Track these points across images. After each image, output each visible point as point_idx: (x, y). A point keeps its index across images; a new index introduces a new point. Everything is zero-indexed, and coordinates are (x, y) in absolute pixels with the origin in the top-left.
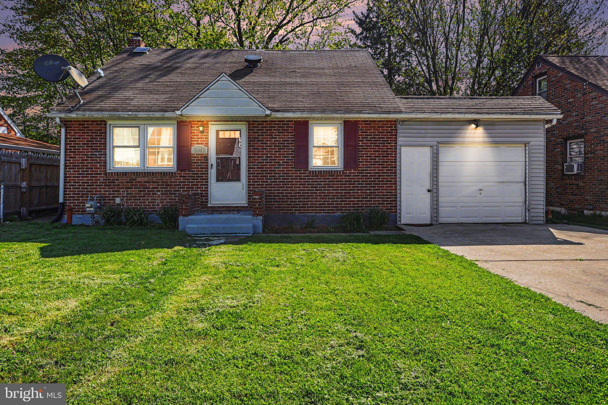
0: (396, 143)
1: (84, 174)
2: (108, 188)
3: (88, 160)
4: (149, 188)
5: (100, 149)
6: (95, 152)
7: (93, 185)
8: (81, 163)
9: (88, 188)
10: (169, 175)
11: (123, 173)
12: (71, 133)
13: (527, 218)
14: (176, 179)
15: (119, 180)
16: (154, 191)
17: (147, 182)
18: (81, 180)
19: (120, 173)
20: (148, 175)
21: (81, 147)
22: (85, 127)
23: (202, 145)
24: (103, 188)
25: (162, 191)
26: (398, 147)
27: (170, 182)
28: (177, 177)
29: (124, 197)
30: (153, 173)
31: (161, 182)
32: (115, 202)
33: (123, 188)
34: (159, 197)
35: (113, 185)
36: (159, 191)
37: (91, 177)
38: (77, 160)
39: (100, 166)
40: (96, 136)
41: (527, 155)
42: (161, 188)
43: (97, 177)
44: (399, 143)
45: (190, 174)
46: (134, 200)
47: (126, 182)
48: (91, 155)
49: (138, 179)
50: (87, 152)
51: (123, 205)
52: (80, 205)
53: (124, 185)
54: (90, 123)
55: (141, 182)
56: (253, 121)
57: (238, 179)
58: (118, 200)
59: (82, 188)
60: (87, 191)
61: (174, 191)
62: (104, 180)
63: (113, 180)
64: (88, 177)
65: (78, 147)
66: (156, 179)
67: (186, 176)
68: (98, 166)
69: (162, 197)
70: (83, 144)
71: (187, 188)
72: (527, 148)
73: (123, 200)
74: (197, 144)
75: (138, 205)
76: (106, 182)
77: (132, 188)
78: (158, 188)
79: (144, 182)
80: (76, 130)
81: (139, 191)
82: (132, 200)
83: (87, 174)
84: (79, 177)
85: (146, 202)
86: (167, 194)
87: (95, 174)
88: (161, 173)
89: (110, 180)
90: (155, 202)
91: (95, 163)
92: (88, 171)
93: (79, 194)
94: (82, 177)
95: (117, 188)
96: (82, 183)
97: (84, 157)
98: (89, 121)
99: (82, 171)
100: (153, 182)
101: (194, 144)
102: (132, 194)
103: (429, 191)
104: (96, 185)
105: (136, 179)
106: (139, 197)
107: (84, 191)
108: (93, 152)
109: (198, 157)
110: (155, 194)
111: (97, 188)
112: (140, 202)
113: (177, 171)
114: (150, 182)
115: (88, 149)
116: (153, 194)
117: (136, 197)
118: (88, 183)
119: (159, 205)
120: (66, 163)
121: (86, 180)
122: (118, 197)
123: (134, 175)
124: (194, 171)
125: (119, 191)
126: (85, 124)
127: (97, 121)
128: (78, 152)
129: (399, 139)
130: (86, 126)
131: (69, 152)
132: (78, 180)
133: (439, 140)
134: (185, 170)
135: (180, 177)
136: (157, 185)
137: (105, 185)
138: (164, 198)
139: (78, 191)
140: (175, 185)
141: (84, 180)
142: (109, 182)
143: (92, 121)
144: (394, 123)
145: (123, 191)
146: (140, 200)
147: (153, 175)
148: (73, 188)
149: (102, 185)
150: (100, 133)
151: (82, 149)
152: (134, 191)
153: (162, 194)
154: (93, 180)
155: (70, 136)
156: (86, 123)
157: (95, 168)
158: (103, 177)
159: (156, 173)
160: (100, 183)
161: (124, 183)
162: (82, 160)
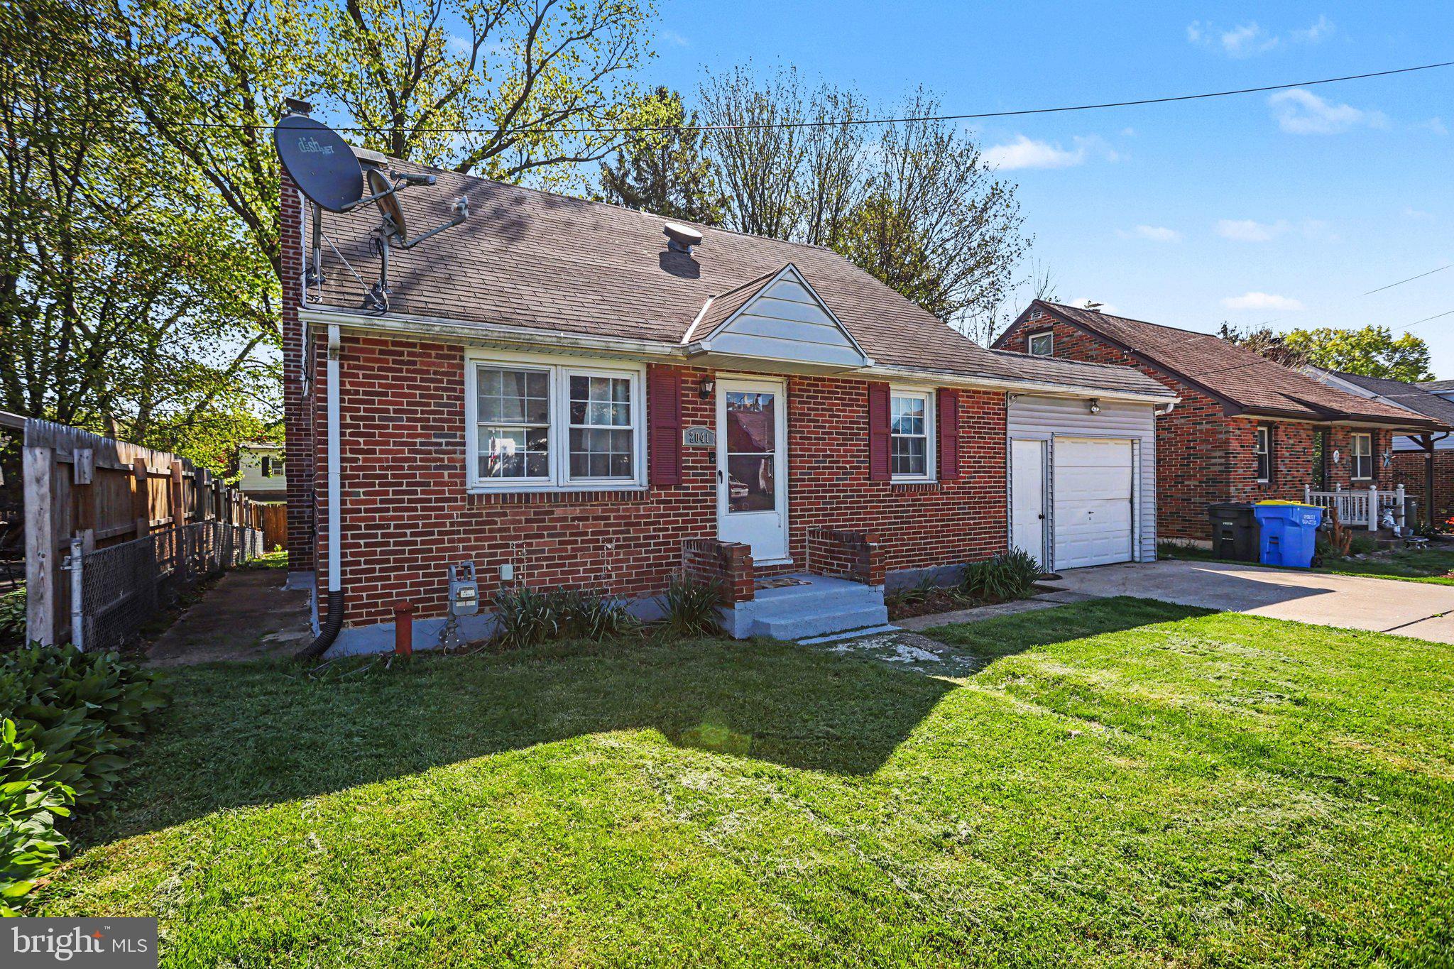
0: (1005, 434)
1: (402, 501)
2: (476, 540)
3: (415, 460)
4: (586, 534)
5: (450, 428)
6: (436, 436)
7: (432, 533)
8: (392, 468)
9: (415, 543)
10: (635, 498)
11: (520, 495)
12: (357, 376)
13: (1137, 554)
14: (650, 510)
15: (505, 514)
16: (598, 541)
17: (580, 519)
18: (393, 518)
19: (512, 495)
20: (584, 500)
21: (391, 419)
22: (402, 362)
23: (704, 427)
24: (460, 540)
25: (618, 540)
26: (1008, 439)
27: (636, 517)
28: (652, 502)
29: (520, 561)
30: (597, 493)
31: (615, 518)
32: (498, 578)
33: (517, 537)
34: (610, 555)
35: (491, 531)
36: (610, 541)
37: (423, 509)
38: (380, 460)
39: (450, 476)
40: (436, 389)
41: (1137, 458)
42: (615, 532)
43: (442, 509)
44: (1009, 434)
45: (679, 495)
46: (548, 566)
47: (527, 521)
48: (422, 444)
49: (558, 512)
50: (409, 436)
51: (520, 583)
52: (390, 595)
53: (519, 529)
54: (418, 350)
55: (565, 519)
56: (801, 378)
57: (771, 507)
58: (507, 572)
59: (396, 544)
60: (411, 552)
61: (645, 538)
62: (463, 515)
63: (488, 515)
64: (415, 509)
65: (380, 419)
66: (603, 511)
67: (670, 502)
68: (446, 478)
69: (618, 554)
70: (395, 411)
71: (674, 529)
72: (1136, 446)
73: (518, 569)
74: (694, 422)
75: (560, 581)
76: (469, 523)
77: (542, 536)
78: (608, 532)
79: (573, 519)
80: (372, 369)
81: (561, 543)
82: (542, 567)
83: (410, 501)
84: (387, 510)
85: (578, 572)
86: (629, 546)
87: (437, 500)
88: (616, 493)
89: (480, 515)
90: (600, 570)
91: (436, 468)
92: (415, 492)
93: (388, 561)
94: (395, 510)
95: (502, 538)
96: (396, 527)
97: (402, 452)
98: (413, 345)
99: (395, 493)
100: (595, 518)
101: (687, 422)
102: (543, 551)
103: (1041, 517)
104: (440, 533)
105: (552, 512)
106: (560, 558)
107: (403, 552)
108: (429, 436)
109: (696, 455)
110: (601, 548)
111: (442, 541)
112: (562, 573)
113: (651, 488)
114: (587, 519)
115: (415, 428)
116: (595, 548)
117: (553, 558)
118: (416, 526)
119: (610, 576)
120: (343, 469)
121: (410, 518)
122: (506, 562)
123: (549, 500)
124: (687, 488)
125: (507, 546)
126: (402, 354)
127: (441, 347)
128: (381, 435)
129: (1010, 427)
130: (406, 358)
131: (351, 435)
132: (381, 519)
133: (1054, 429)
134: (667, 487)
135: (658, 502)
136: (606, 525)
137: (465, 532)
138: (621, 557)
139: (382, 553)
140: (646, 524)
141: (402, 518)
142: (477, 523)
143: (423, 346)
144: (1003, 397)
145: (518, 546)
146: (564, 565)
147: (597, 499)
148: (367, 545)
149: (458, 532)
150: (449, 382)
151: (395, 427)
152: (548, 543)
153: (617, 547)
154: (429, 517)
155: (352, 384)
156: (405, 350)
157: (436, 484)
158: (462, 508)
159: (603, 493)
160: (452, 524)
161: (520, 522)
162: (394, 460)
